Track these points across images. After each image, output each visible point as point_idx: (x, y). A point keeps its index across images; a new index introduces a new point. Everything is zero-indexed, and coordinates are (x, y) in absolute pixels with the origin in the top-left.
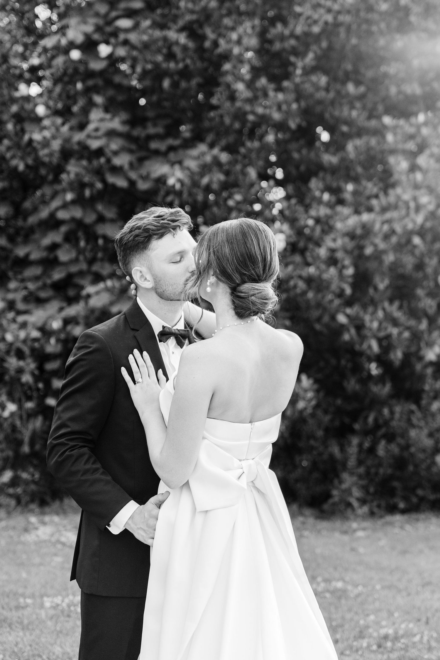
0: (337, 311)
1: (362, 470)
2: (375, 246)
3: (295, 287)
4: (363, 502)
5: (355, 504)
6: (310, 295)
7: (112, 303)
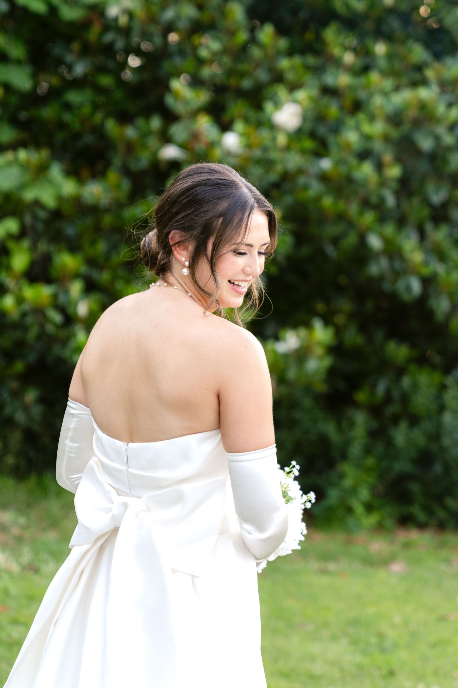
0: (370, 229)
1: (370, 461)
2: (437, 138)
3: (306, 187)
4: (369, 508)
5: (359, 509)
6: (328, 202)
7: (23, 186)
